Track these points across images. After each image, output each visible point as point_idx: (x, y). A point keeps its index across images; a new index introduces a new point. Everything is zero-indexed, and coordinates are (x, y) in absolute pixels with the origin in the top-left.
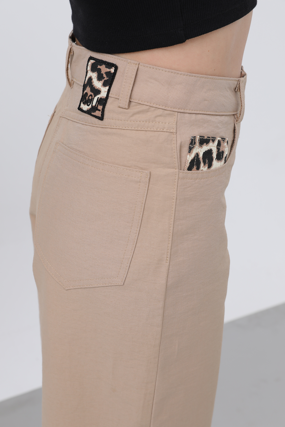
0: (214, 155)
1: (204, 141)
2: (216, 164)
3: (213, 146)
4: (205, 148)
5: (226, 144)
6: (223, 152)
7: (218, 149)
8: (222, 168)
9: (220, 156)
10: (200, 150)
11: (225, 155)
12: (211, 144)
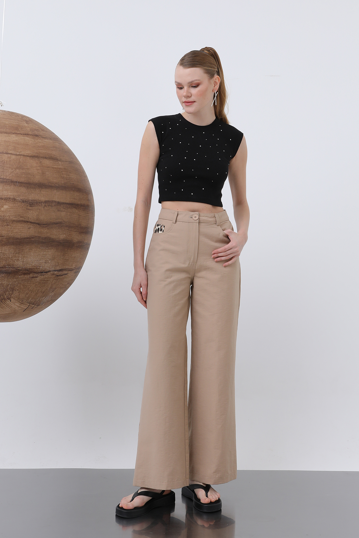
0: (160, 230)
1: (158, 225)
2: (160, 232)
3: (159, 227)
4: (158, 227)
5: (163, 227)
6: (162, 229)
7: (161, 228)
8: (161, 233)
9: (161, 230)
10: (157, 228)
11: (163, 230)
12: (159, 226)
